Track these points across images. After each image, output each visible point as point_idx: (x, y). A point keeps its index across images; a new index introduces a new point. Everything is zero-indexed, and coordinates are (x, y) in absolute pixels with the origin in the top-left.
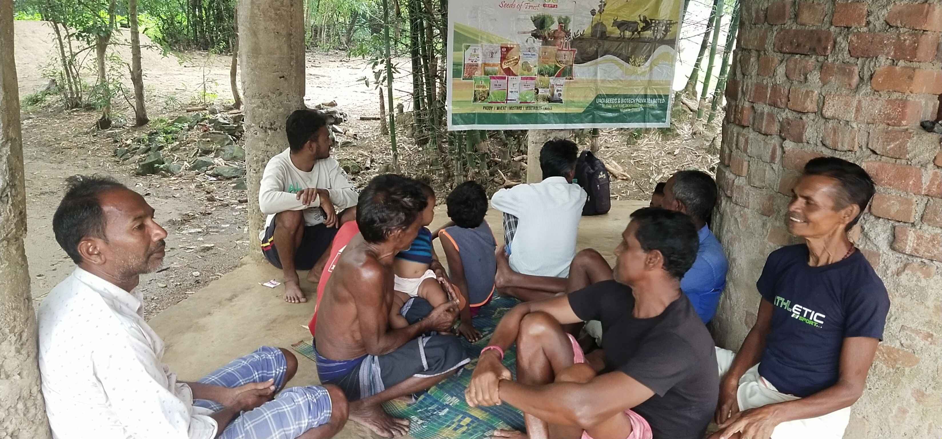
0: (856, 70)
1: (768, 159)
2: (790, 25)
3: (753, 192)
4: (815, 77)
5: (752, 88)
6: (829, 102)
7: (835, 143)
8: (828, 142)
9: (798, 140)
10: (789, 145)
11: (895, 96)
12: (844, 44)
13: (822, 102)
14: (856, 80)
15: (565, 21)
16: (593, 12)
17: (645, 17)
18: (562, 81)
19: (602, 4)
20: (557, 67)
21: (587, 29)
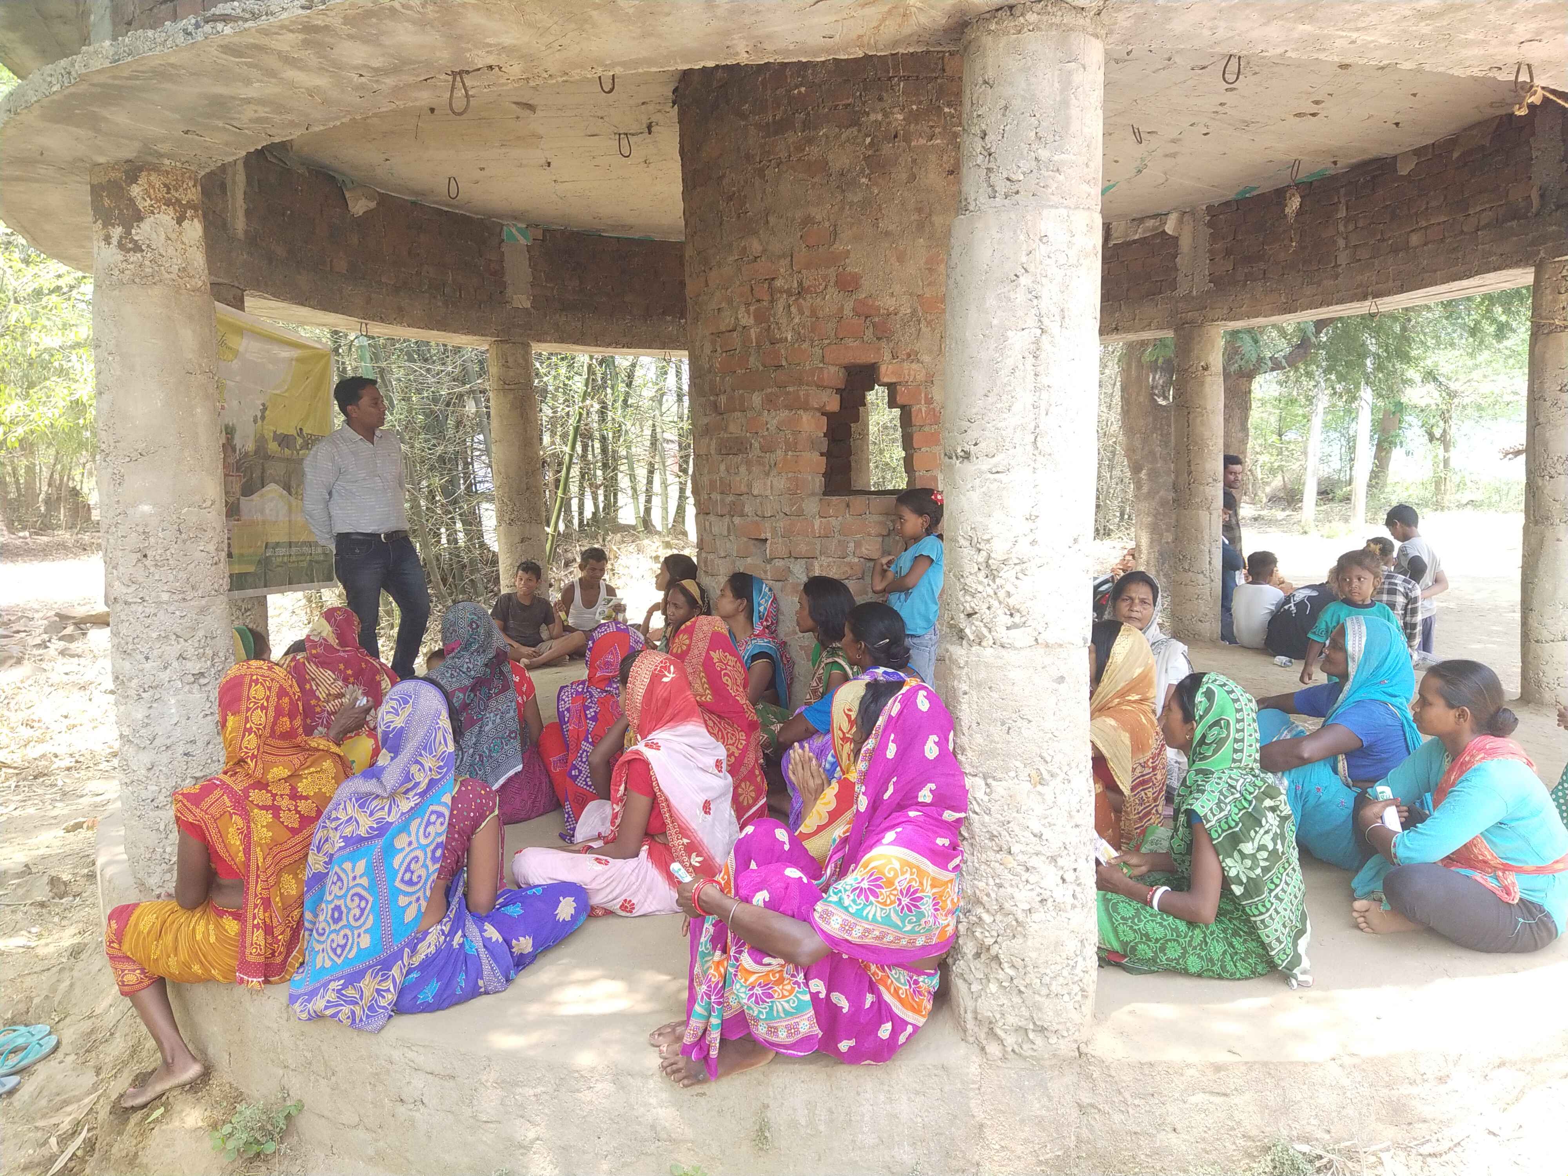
0: (767, 461)
1: (726, 533)
2: (723, 435)
3: (720, 561)
4: (743, 469)
5: (707, 482)
6: (755, 485)
7: (763, 512)
8: (759, 513)
9: (742, 515)
10: (737, 520)
11: (790, 475)
12: (756, 445)
13: (750, 486)
14: (767, 467)
15: (231, 430)
16: (256, 420)
17: (301, 430)
18: (231, 523)
19: (264, 408)
20: (226, 501)
21: (251, 444)
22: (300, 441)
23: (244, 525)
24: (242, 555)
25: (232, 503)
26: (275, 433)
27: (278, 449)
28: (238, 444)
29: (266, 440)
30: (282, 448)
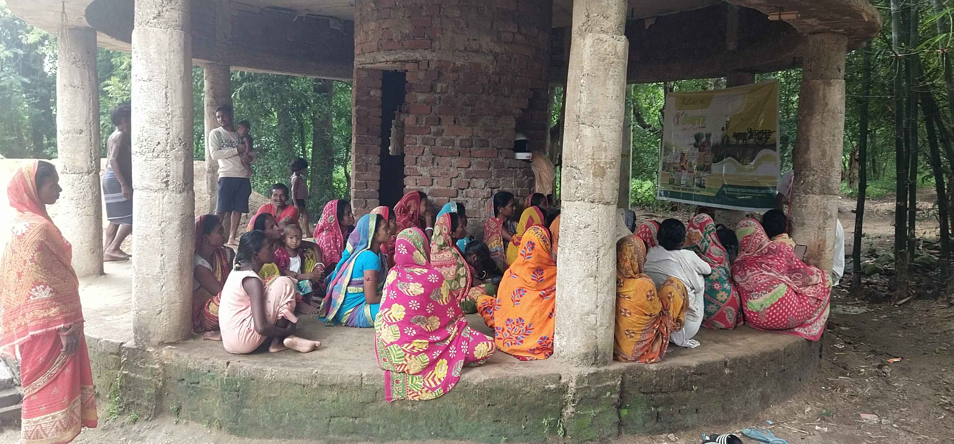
15: (708, 136)
16: (723, 129)
17: (751, 129)
18: (706, 174)
19: (728, 124)
20: (704, 165)
21: (719, 140)
22: (749, 135)
23: (713, 175)
24: (709, 188)
25: (708, 166)
26: (734, 133)
27: (735, 141)
28: (712, 141)
29: (728, 137)
30: (738, 140)
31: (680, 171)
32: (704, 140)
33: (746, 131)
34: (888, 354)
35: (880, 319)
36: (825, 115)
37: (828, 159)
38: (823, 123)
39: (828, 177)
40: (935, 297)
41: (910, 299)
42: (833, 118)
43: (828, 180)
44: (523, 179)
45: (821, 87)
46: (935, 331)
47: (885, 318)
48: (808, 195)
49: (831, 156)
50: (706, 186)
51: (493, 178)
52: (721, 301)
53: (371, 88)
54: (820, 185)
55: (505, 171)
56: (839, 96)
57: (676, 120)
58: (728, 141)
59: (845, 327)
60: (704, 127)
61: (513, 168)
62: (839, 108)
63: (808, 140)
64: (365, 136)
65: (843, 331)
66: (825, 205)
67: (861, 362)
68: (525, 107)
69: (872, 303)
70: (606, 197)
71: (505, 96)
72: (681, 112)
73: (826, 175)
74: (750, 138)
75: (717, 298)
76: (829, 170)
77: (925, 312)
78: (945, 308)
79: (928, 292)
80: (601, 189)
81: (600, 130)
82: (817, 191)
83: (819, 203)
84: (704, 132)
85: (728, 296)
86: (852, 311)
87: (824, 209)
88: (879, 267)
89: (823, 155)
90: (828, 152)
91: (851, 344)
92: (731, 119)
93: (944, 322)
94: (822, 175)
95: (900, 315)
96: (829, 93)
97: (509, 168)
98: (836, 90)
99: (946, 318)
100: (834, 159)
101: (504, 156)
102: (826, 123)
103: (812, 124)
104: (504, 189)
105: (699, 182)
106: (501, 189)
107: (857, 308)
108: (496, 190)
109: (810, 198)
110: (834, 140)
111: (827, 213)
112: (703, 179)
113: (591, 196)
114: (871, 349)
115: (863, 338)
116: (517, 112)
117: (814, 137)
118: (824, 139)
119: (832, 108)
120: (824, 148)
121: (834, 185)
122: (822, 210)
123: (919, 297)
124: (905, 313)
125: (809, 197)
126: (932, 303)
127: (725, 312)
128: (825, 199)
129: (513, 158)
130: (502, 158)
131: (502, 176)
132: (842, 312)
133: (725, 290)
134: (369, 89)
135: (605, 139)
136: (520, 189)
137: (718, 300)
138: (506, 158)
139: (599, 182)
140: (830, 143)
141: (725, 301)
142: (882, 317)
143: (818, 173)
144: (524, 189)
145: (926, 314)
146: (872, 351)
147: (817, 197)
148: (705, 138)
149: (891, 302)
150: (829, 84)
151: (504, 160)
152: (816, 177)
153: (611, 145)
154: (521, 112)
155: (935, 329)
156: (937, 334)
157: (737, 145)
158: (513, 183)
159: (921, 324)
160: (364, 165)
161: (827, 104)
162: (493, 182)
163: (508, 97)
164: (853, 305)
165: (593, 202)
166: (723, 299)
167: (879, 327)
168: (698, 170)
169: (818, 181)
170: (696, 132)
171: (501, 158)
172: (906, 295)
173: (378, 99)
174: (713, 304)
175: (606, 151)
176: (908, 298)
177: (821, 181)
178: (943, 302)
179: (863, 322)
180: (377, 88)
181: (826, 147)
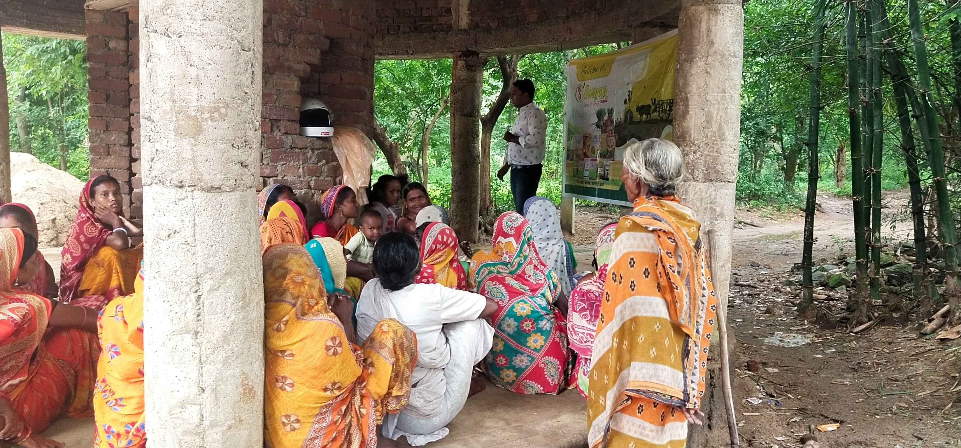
15: (611, 112)
16: (625, 102)
17: (655, 100)
18: (609, 162)
19: (630, 93)
20: (608, 151)
21: (622, 116)
22: (653, 107)
23: (616, 163)
24: (613, 180)
25: (611, 151)
26: (638, 106)
27: (639, 116)
28: (615, 117)
29: (631, 112)
30: (641, 115)
31: (583, 160)
32: (606, 118)
33: (650, 103)
34: (822, 415)
35: (826, 354)
36: (710, 59)
37: (715, 127)
38: (707, 72)
39: (716, 154)
40: (905, 320)
41: (871, 325)
42: (722, 63)
43: (715, 159)
44: (319, 164)
45: (705, 17)
46: (897, 375)
47: (833, 353)
48: (688, 183)
49: (720, 124)
50: (610, 177)
51: (265, 163)
52: (535, 350)
53: (110, 37)
54: (705, 166)
55: (285, 152)
56: (732, 31)
57: (578, 94)
58: (631, 117)
59: (774, 367)
60: (606, 101)
61: (301, 149)
62: (731, 49)
63: (687, 99)
64: (104, 105)
65: (769, 373)
66: (712, 197)
67: (780, 429)
68: (316, 60)
69: (823, 328)
70: (206, 177)
71: (279, 45)
72: (582, 83)
73: (712, 152)
74: (655, 111)
75: (528, 344)
76: (717, 144)
77: (887, 345)
78: (913, 339)
79: (894, 315)
80: (194, 160)
81: (182, 43)
82: (701, 176)
83: (703, 194)
84: (606, 107)
85: (545, 341)
86: (792, 341)
87: (711, 203)
88: (847, 278)
89: (708, 122)
90: (715, 116)
91: (774, 397)
92: (633, 89)
93: (910, 362)
94: (707, 152)
95: (854, 349)
96: (715, 25)
97: (292, 148)
98: (727, 20)
99: (912, 356)
100: (725, 127)
101: (283, 131)
102: (712, 72)
103: (691, 75)
104: (286, 178)
105: (602, 173)
106: (279, 178)
107: (800, 336)
108: (271, 179)
109: (691, 188)
110: (724, 98)
111: (715, 210)
112: (607, 168)
113: (174, 176)
114: (801, 406)
115: (793, 387)
116: (301, 67)
117: (695, 94)
118: (708, 97)
119: (721, 48)
120: (709, 112)
121: (725, 167)
122: (708, 206)
123: (882, 321)
124: (860, 346)
125: (690, 185)
126: (898, 331)
127: (543, 366)
128: (713, 188)
129: (302, 134)
130: (279, 134)
131: (282, 160)
132: (778, 343)
133: (541, 331)
134: (106, 38)
135: (195, 59)
136: (314, 178)
137: (529, 347)
138: (286, 133)
139: (189, 147)
140: (719, 103)
141: (541, 349)
142: (828, 352)
143: (702, 149)
144: (322, 178)
145: (887, 349)
146: (800, 410)
147: (701, 186)
148: (607, 114)
149: (847, 327)
150: (716, 11)
151: (283, 137)
152: (698, 155)
153: (212, 74)
154: (309, 68)
155: (896, 372)
156: (898, 381)
157: (640, 122)
158: (301, 170)
159: (878, 364)
160: (103, 147)
161: (713, 43)
162: (266, 168)
163: (285, 45)
164: (797, 332)
165: (181, 187)
166: (538, 345)
167: (820, 369)
168: (601, 157)
169: (702, 161)
170: (597, 109)
171: (277, 134)
172: (866, 320)
173: (121, 53)
174: (522, 354)
175: (198, 83)
176: (869, 323)
177: (705, 161)
178: (912, 330)
179: (800, 360)
180: (118, 38)
181: (711, 109)
